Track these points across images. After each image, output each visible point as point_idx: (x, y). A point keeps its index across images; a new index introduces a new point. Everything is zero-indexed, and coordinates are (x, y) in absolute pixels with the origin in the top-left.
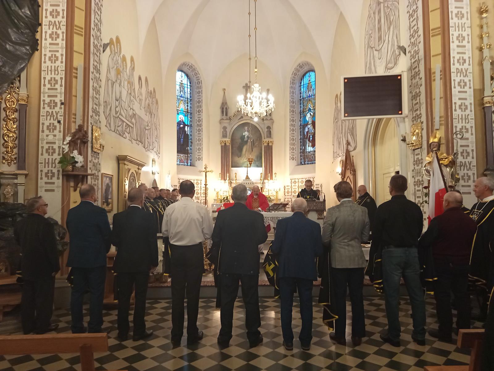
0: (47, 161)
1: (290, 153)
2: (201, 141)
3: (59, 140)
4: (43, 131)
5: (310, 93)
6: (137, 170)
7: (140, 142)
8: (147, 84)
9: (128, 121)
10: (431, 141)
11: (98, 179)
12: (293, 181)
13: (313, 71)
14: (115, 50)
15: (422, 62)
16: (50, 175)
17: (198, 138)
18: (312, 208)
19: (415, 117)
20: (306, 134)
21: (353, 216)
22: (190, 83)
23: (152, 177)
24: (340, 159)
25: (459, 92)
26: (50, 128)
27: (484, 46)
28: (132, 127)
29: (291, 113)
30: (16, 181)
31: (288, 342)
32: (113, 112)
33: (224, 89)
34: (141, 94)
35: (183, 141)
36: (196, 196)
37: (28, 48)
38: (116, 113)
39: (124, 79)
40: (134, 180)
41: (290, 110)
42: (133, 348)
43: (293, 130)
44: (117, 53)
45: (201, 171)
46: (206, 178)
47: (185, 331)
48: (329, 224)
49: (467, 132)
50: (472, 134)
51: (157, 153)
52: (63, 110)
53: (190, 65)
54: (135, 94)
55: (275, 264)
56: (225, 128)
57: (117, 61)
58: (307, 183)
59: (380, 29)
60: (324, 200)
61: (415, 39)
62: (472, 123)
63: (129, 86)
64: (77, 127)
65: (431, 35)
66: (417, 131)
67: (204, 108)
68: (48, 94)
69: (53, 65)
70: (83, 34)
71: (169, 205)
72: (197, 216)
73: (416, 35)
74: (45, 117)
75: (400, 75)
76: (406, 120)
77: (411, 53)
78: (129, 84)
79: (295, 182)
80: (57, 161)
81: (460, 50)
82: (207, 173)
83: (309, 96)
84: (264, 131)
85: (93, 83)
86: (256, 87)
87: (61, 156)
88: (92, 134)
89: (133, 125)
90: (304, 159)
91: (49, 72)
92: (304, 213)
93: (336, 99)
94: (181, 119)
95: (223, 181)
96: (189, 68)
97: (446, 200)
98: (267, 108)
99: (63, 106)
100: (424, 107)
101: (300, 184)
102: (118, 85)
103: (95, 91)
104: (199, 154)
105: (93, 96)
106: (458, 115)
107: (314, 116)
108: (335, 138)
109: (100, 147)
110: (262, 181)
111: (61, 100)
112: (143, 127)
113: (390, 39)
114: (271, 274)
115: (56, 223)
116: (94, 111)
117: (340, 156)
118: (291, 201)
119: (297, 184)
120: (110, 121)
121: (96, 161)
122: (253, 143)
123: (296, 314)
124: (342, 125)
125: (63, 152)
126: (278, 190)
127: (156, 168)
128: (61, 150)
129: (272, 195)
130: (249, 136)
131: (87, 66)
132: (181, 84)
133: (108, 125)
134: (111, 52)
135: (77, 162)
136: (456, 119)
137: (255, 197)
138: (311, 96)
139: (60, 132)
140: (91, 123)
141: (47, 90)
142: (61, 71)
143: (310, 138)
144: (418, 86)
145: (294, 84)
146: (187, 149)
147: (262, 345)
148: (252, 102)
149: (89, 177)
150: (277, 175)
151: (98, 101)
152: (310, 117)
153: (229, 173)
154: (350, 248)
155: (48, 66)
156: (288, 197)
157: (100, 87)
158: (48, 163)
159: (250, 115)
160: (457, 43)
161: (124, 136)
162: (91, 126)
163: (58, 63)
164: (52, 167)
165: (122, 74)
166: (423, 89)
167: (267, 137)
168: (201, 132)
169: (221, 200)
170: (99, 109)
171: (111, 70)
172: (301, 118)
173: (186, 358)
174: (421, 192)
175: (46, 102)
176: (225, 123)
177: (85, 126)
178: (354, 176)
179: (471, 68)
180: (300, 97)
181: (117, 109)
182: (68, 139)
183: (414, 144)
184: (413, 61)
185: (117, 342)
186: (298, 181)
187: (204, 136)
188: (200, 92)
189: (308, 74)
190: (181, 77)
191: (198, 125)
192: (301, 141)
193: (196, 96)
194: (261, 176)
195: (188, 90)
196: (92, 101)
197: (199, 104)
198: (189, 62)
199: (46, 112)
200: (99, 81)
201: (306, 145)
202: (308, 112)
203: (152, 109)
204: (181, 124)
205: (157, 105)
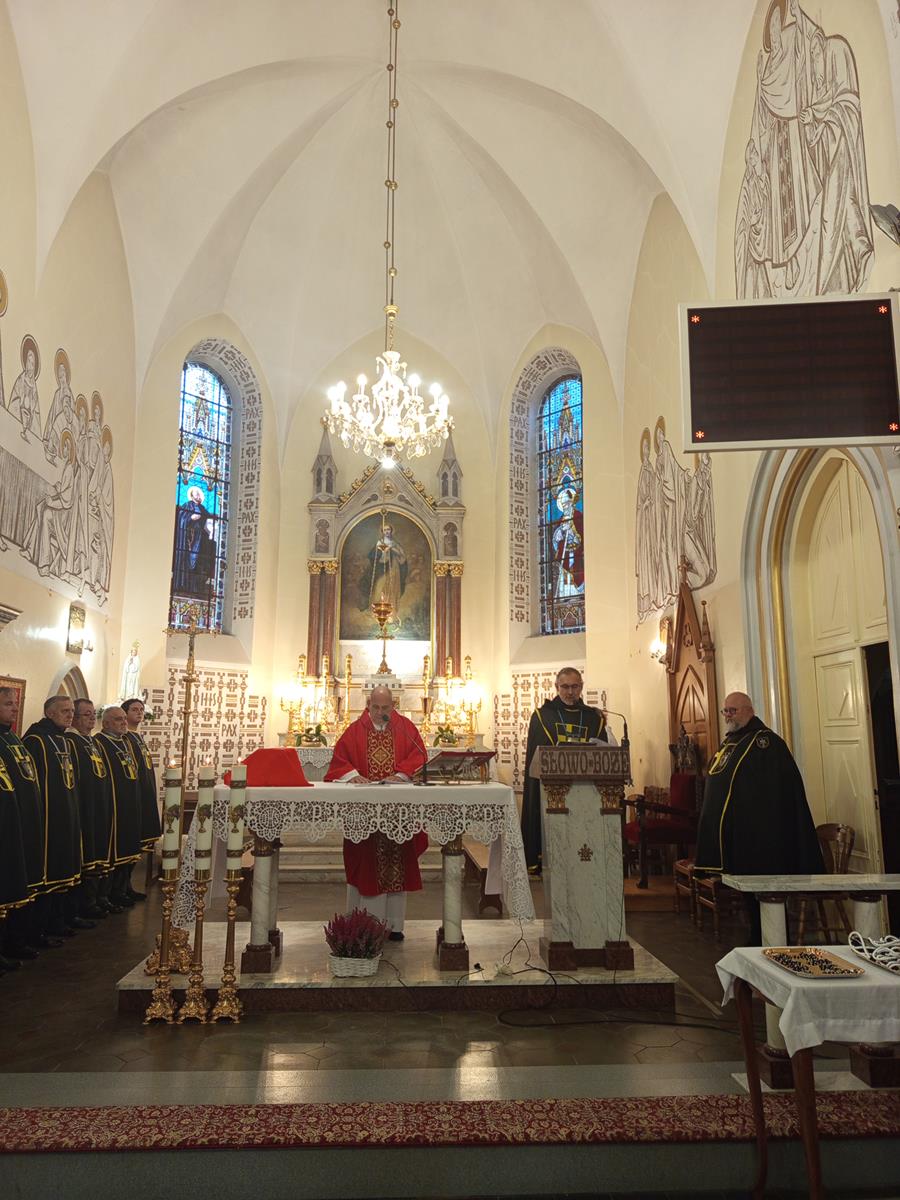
1: (511, 601)
2: (251, 562)
5: (566, 436)
8: (63, 373)
12: (520, 681)
13: (576, 376)
17: (242, 553)
18: (579, 773)
20: (556, 549)
22: (229, 402)
23: (66, 663)
24: (660, 614)
29: (515, 489)
34: (33, 394)
35: (197, 559)
41: (511, 480)
43: (520, 536)
51: (97, 587)
53: (228, 348)
56: (323, 526)
60: (626, 742)
67: (264, 468)
75: (887, 303)
79: (526, 685)
83: (566, 446)
84: (436, 536)
86: (390, 361)
90: (552, 618)
93: (645, 442)
94: (195, 494)
95: (311, 679)
96: (226, 360)
101: (541, 690)
104: (244, 599)
107: (578, 499)
108: (644, 553)
110: (428, 680)
117: (659, 607)
119: (532, 691)
124: (664, 516)
126: (475, 708)
127: (86, 635)
129: (454, 720)
130: (394, 549)
132: (201, 400)
137: (377, 728)
138: (572, 444)
143: (567, 558)
145: (523, 412)
146: (208, 582)
150: (472, 662)
152: (567, 503)
153: (331, 654)
156: (507, 729)
167: (446, 555)
168: (252, 536)
169: (300, 737)
172: (541, 505)
176: (324, 511)
178: (711, 664)
180: (541, 448)
186: (536, 683)
187: (259, 546)
188: (255, 424)
189: (562, 386)
190: (201, 383)
191: (245, 516)
192: (542, 569)
193: (243, 436)
194: (425, 666)
195: (220, 419)
197: (251, 459)
198: (223, 341)
201: (557, 579)
202: (562, 489)
203: (81, 449)
204: (194, 512)
205: (107, 444)
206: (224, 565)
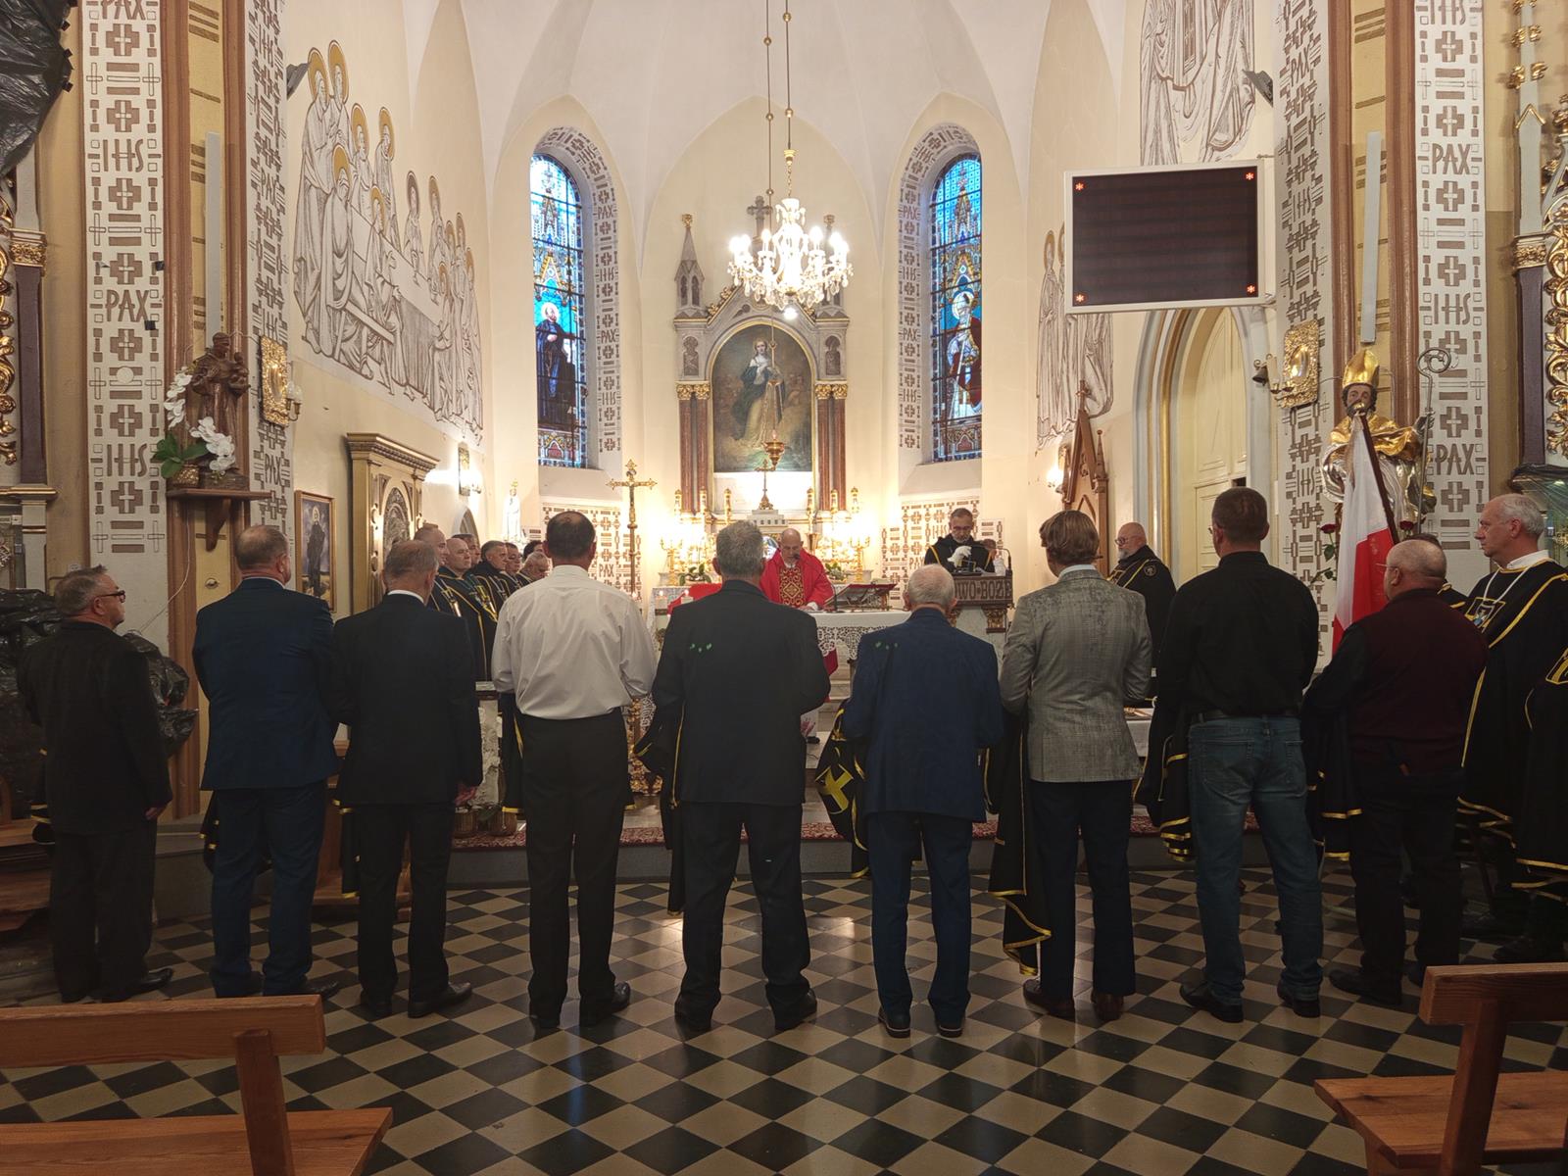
0: (115, 455)
1: (901, 425)
2: (614, 388)
3: (152, 385)
4: (98, 357)
5: (963, 228)
7: (417, 390)
8: (435, 202)
9: (376, 321)
10: (1349, 379)
11: (284, 512)
12: (910, 512)
14: (326, 89)
15: (1325, 126)
16: (127, 497)
17: (603, 377)
18: (969, 599)
19: (1299, 303)
20: (950, 361)
21: (1100, 619)
22: (577, 199)
23: (458, 504)
24: (1059, 439)
25: (1441, 222)
26: (121, 345)
27: (1522, 73)
28: (389, 343)
29: (905, 294)
30: (15, 520)
31: (895, 1012)
32: (327, 295)
33: (688, 217)
34: (417, 234)
35: (557, 385)
36: (604, 564)
37: (36, 79)
38: (337, 296)
39: (358, 184)
40: (401, 514)
41: (901, 283)
42: (413, 1039)
43: (910, 350)
44: (333, 97)
45: (617, 484)
46: (632, 505)
47: (573, 983)
48: (1024, 646)
49: (1463, 350)
50: (1477, 358)
51: (474, 426)
52: (160, 287)
53: (576, 136)
54: (397, 235)
55: (853, 772)
56: (691, 344)
57: (335, 124)
58: (956, 518)
59: (1189, 18)
60: (1009, 573)
61: (1301, 49)
62: (1477, 321)
63: (377, 208)
64: (210, 344)
65: (1354, 34)
66: (1304, 349)
67: (622, 278)
68: (111, 235)
69: (123, 137)
70: (219, 32)
71: (513, 590)
72: (602, 626)
73: (1306, 37)
74: (104, 311)
75: (1253, 170)
76: (1271, 313)
77: (1288, 96)
78: (376, 201)
79: (917, 517)
80: (148, 455)
81: (1447, 84)
82: (637, 490)
83: (963, 240)
84: (816, 353)
85: (259, 198)
86: (790, 209)
87: (161, 437)
88: (260, 363)
90: (946, 442)
91: (112, 162)
92: (943, 611)
93: (1049, 246)
94: (550, 314)
95: (688, 516)
96: (573, 150)
97: (1394, 567)
98: (827, 277)
100: (1326, 269)
101: (933, 523)
102: (339, 206)
103: (266, 224)
104: (610, 429)
105: (259, 242)
106: (1436, 295)
107: (976, 304)
108: (1045, 373)
109: (288, 407)
110: (813, 515)
111: (153, 255)
112: (424, 341)
113: (1222, 52)
114: (842, 803)
115: (154, 652)
116: (264, 289)
117: (1058, 433)
118: (906, 576)
119: (923, 523)
120: (316, 323)
121: (276, 453)
122: (782, 393)
123: (919, 926)
124: (1066, 334)
125: (167, 423)
126: (862, 544)
127: (471, 476)
128: (160, 416)
129: (843, 557)
130: (769, 369)
131: (236, 142)
132: (548, 200)
133: (311, 336)
134: (315, 95)
135: (213, 457)
136: (1429, 308)
137: (788, 566)
138: (969, 238)
139: (154, 357)
140: (256, 330)
141: (105, 223)
142: (150, 156)
143: (963, 373)
144: (1310, 202)
145: (913, 199)
146: (570, 411)
147: (814, 1022)
148: (778, 256)
149: (254, 504)
150: (858, 493)
151: (275, 256)
152: (964, 308)
153: (706, 489)
154: (1090, 722)
155: (105, 142)
156: (896, 564)
157: (282, 210)
158: (120, 460)
159: (770, 300)
160: (1436, 61)
161: (365, 371)
162: (256, 338)
163: (139, 131)
164: (132, 474)
165: (352, 168)
166: (1324, 213)
167: (827, 374)
168: (614, 356)
169: (683, 577)
170: (280, 283)
171: (315, 155)
173: (577, 1065)
174: (1313, 544)
175: (106, 260)
176: (691, 326)
177: (237, 340)
178: (1104, 495)
179: (1479, 142)
180: (934, 243)
181: (340, 284)
182: (182, 380)
183: (1295, 392)
184: (1295, 121)
185: (358, 1022)
186: (928, 514)
187: (622, 368)
188: (609, 226)
189: (957, 168)
190: (546, 178)
191: (605, 335)
192: (935, 386)
193: (596, 238)
194: (809, 501)
195: (569, 220)
196: (256, 258)
197: (607, 267)
198: (571, 129)
199: (105, 293)
200: (277, 191)
201: (951, 397)
202: (959, 292)
203: (453, 281)
204: (549, 333)
205: (470, 269)
206: (584, 391)
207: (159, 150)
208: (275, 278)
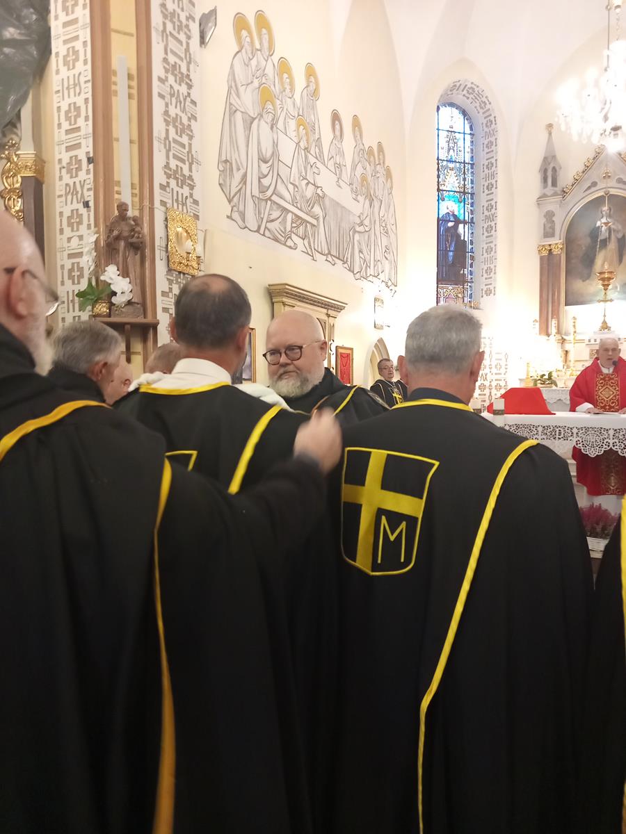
0: (71, 298)
2: (492, 253)
4: (62, 231)
6: (325, 318)
7: (339, 258)
8: (357, 133)
9: (300, 210)
14: (252, 42)
17: (486, 247)
22: (471, 129)
23: (374, 336)
26: (73, 221)
28: (312, 225)
32: (252, 187)
33: (550, 126)
34: (341, 153)
35: (453, 256)
38: (263, 189)
39: (284, 113)
44: (260, 50)
51: (390, 284)
52: (91, 176)
53: (469, 85)
54: (321, 152)
56: (549, 216)
57: (262, 69)
63: (303, 132)
67: (501, 178)
68: (68, 145)
69: (71, 73)
74: (64, 199)
78: (302, 127)
85: (167, 107)
88: (166, 227)
89: (317, 219)
91: (66, 92)
94: (450, 208)
95: (544, 337)
96: (467, 95)
99: (91, 166)
102: (265, 128)
103: (175, 127)
104: (489, 281)
105: (167, 138)
111: (87, 154)
112: (345, 225)
116: (173, 174)
120: (241, 208)
132: (451, 133)
133: (236, 216)
134: (241, 46)
135: (114, 294)
137: (605, 371)
139: (89, 225)
140: (163, 203)
141: (64, 137)
142: (86, 82)
146: (462, 272)
151: (185, 151)
153: (558, 321)
155: (63, 80)
157: (192, 118)
158: (73, 302)
161: (289, 243)
162: (163, 209)
163: (79, 66)
164: (80, 310)
165: (278, 102)
168: (493, 231)
170: (190, 170)
171: (242, 89)
175: (64, 164)
176: (550, 203)
177: (146, 210)
181: (266, 182)
182: (90, 239)
187: (499, 240)
188: (491, 142)
190: (450, 118)
191: (487, 218)
193: (483, 154)
195: (464, 144)
196: (164, 151)
197: (490, 171)
198: (466, 80)
199: (64, 186)
200: (187, 103)
203: (373, 187)
204: (450, 221)
205: (389, 180)
206: (472, 258)
207: (90, 77)
208: (186, 168)
